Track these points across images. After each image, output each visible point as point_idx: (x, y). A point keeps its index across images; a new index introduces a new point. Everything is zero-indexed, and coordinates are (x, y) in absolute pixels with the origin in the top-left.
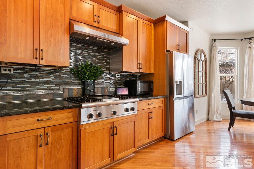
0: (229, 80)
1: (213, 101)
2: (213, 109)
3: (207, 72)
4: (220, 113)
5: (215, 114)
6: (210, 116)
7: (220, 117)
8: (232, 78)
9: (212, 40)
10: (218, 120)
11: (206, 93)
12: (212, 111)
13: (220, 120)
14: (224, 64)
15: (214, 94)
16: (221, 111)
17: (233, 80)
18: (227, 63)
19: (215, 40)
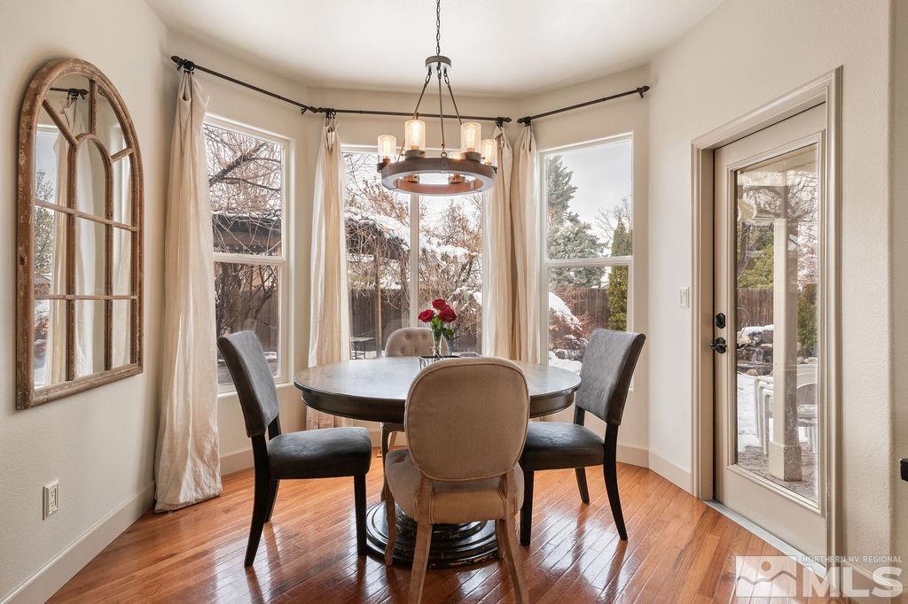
0: (263, 285)
1: (181, 399)
2: (179, 441)
3: (141, 231)
4: (214, 453)
5: (189, 463)
6: (159, 485)
7: (214, 476)
8: (271, 279)
9: (175, 59)
10: (200, 497)
11: (136, 356)
12: (172, 450)
13: (212, 492)
14: (244, 220)
15: (184, 353)
16: (218, 441)
17: (272, 286)
18: (254, 218)
19: (188, 66)
